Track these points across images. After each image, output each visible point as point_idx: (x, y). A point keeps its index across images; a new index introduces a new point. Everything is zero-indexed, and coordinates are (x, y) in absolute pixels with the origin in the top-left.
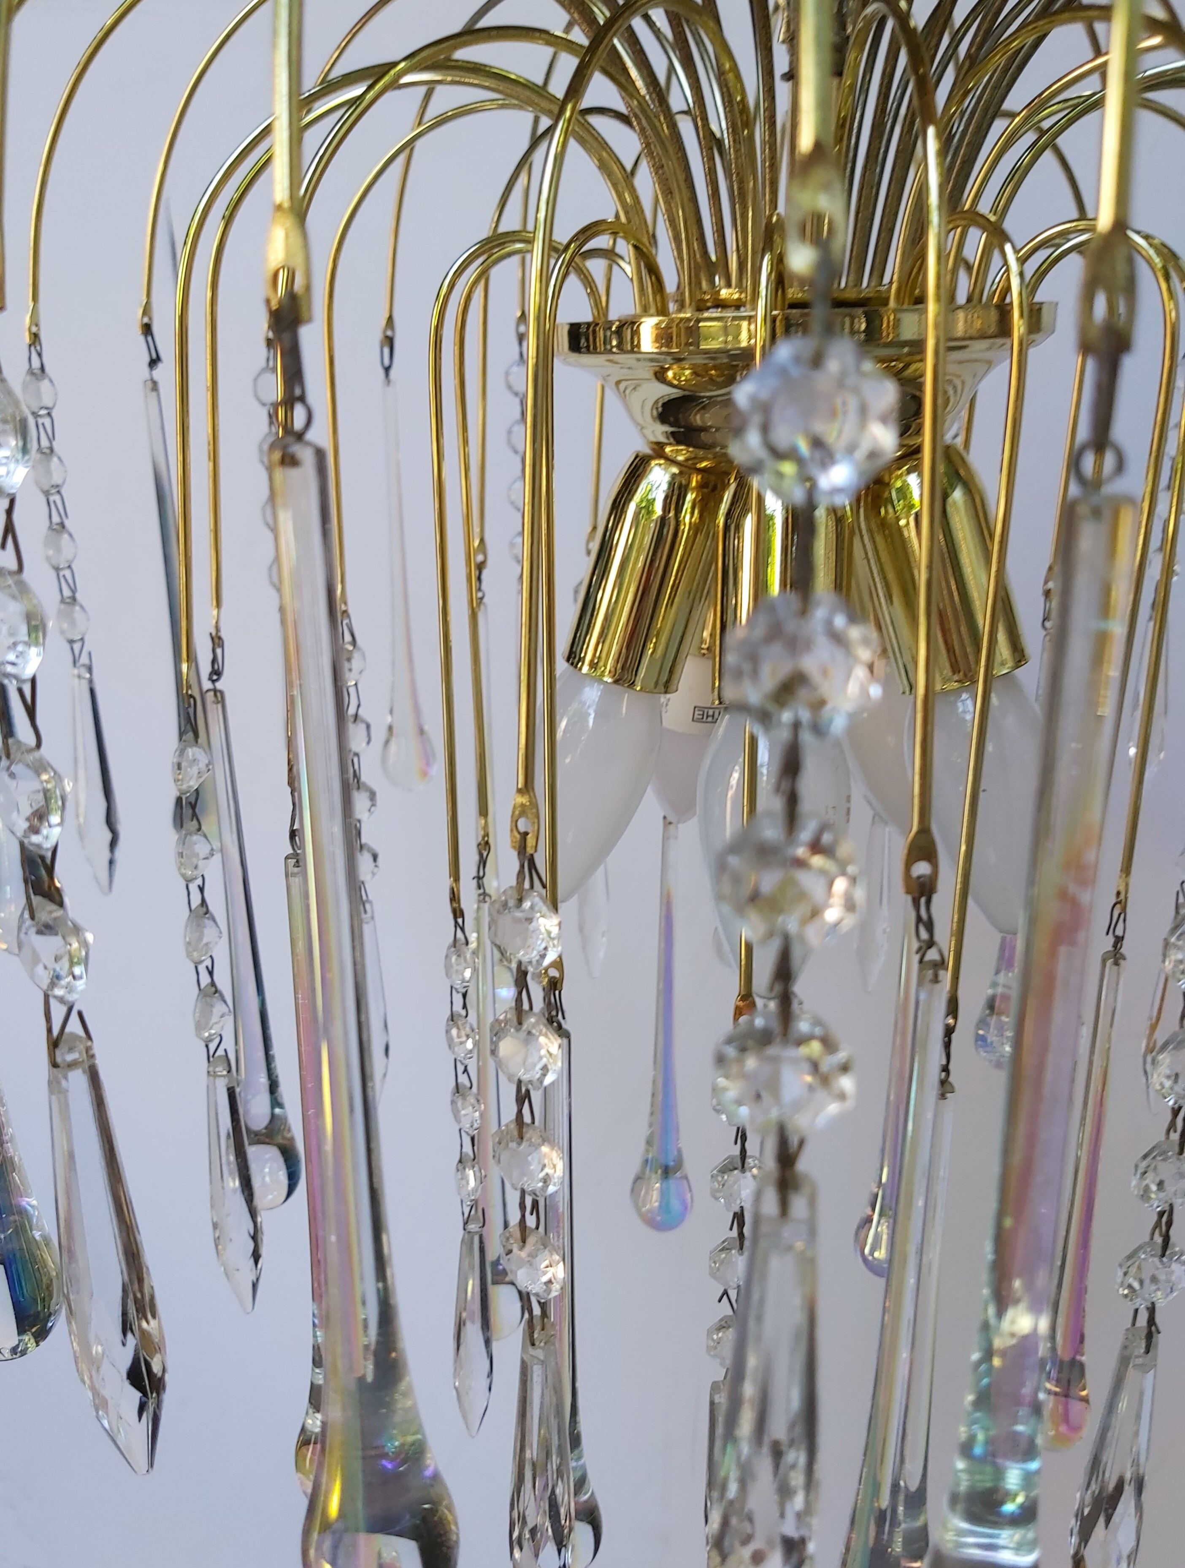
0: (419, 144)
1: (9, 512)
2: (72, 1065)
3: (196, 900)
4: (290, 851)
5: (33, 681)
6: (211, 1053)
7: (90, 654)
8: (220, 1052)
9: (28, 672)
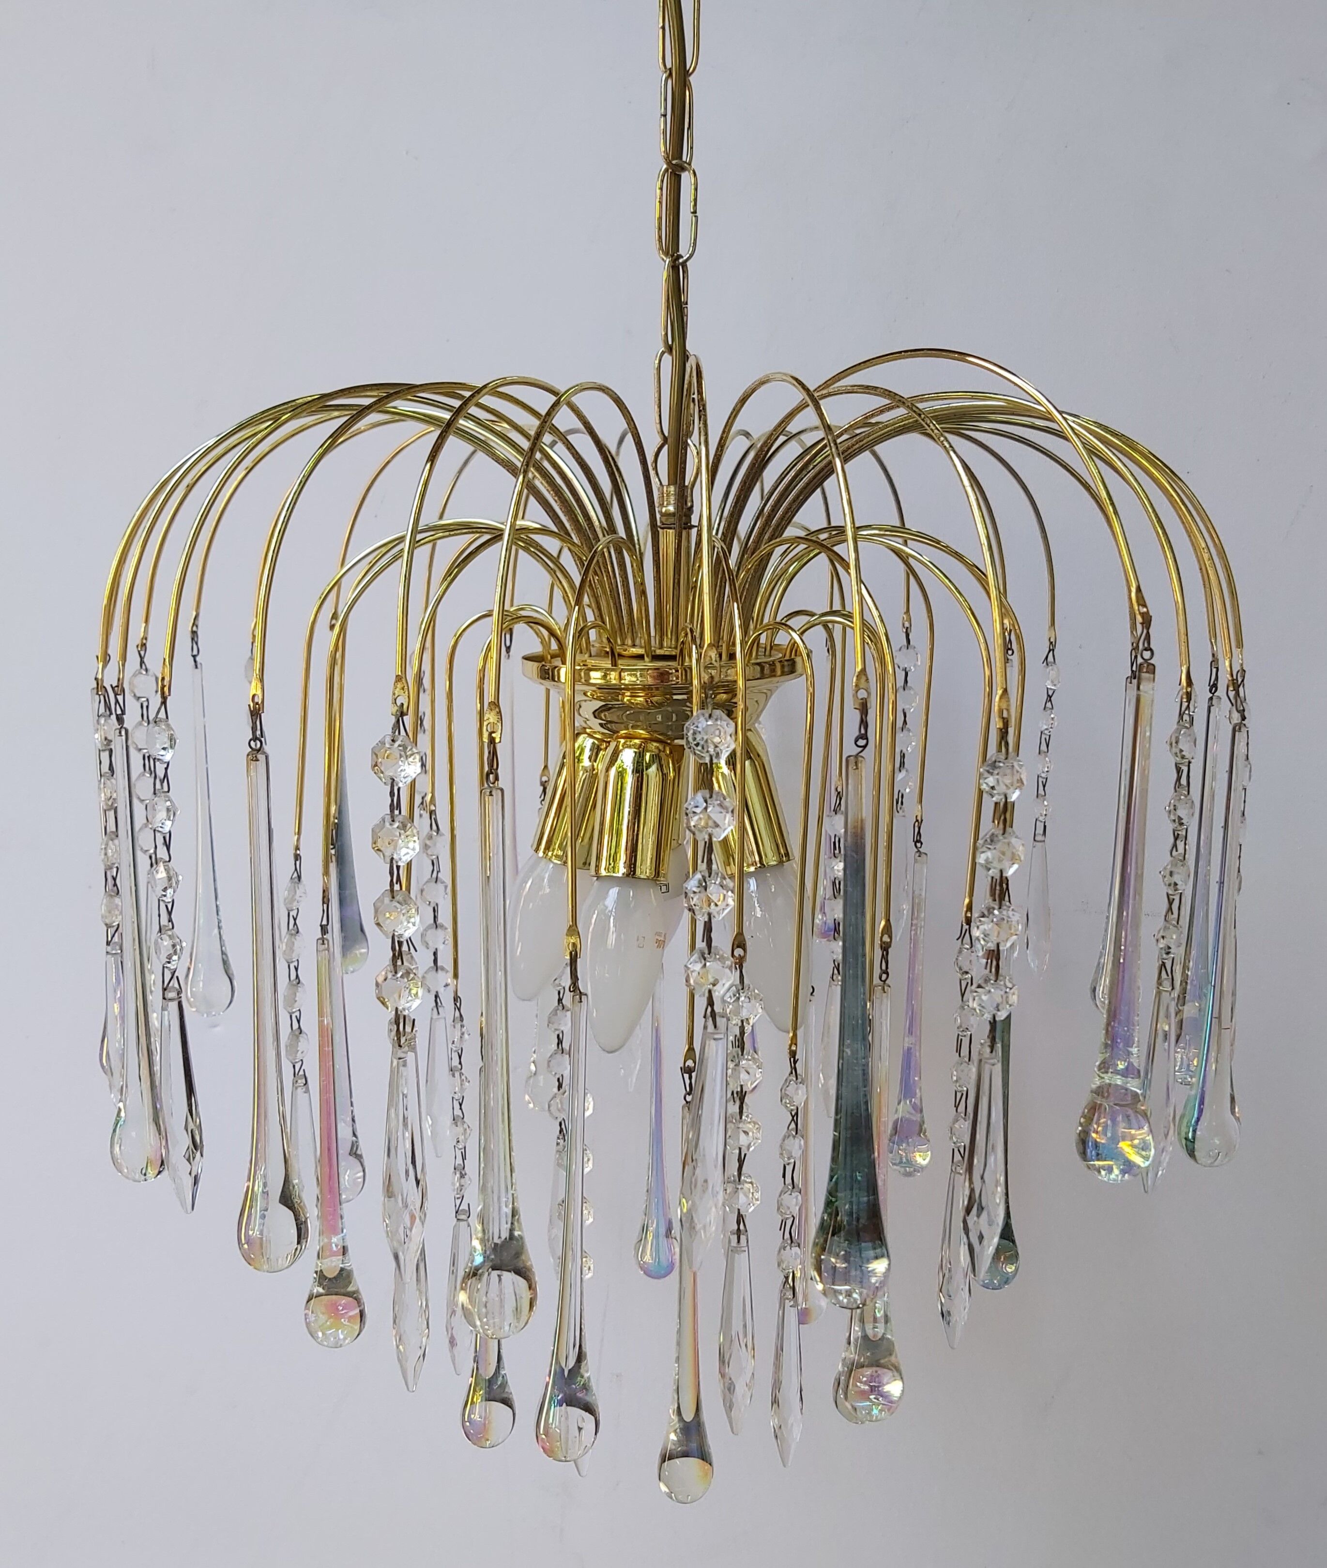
0: (344, 580)
1: (166, 769)
2: (171, 1000)
3: (293, 977)
4: (321, 936)
5: (170, 832)
6: (297, 1072)
8: (301, 1073)
9: (166, 830)
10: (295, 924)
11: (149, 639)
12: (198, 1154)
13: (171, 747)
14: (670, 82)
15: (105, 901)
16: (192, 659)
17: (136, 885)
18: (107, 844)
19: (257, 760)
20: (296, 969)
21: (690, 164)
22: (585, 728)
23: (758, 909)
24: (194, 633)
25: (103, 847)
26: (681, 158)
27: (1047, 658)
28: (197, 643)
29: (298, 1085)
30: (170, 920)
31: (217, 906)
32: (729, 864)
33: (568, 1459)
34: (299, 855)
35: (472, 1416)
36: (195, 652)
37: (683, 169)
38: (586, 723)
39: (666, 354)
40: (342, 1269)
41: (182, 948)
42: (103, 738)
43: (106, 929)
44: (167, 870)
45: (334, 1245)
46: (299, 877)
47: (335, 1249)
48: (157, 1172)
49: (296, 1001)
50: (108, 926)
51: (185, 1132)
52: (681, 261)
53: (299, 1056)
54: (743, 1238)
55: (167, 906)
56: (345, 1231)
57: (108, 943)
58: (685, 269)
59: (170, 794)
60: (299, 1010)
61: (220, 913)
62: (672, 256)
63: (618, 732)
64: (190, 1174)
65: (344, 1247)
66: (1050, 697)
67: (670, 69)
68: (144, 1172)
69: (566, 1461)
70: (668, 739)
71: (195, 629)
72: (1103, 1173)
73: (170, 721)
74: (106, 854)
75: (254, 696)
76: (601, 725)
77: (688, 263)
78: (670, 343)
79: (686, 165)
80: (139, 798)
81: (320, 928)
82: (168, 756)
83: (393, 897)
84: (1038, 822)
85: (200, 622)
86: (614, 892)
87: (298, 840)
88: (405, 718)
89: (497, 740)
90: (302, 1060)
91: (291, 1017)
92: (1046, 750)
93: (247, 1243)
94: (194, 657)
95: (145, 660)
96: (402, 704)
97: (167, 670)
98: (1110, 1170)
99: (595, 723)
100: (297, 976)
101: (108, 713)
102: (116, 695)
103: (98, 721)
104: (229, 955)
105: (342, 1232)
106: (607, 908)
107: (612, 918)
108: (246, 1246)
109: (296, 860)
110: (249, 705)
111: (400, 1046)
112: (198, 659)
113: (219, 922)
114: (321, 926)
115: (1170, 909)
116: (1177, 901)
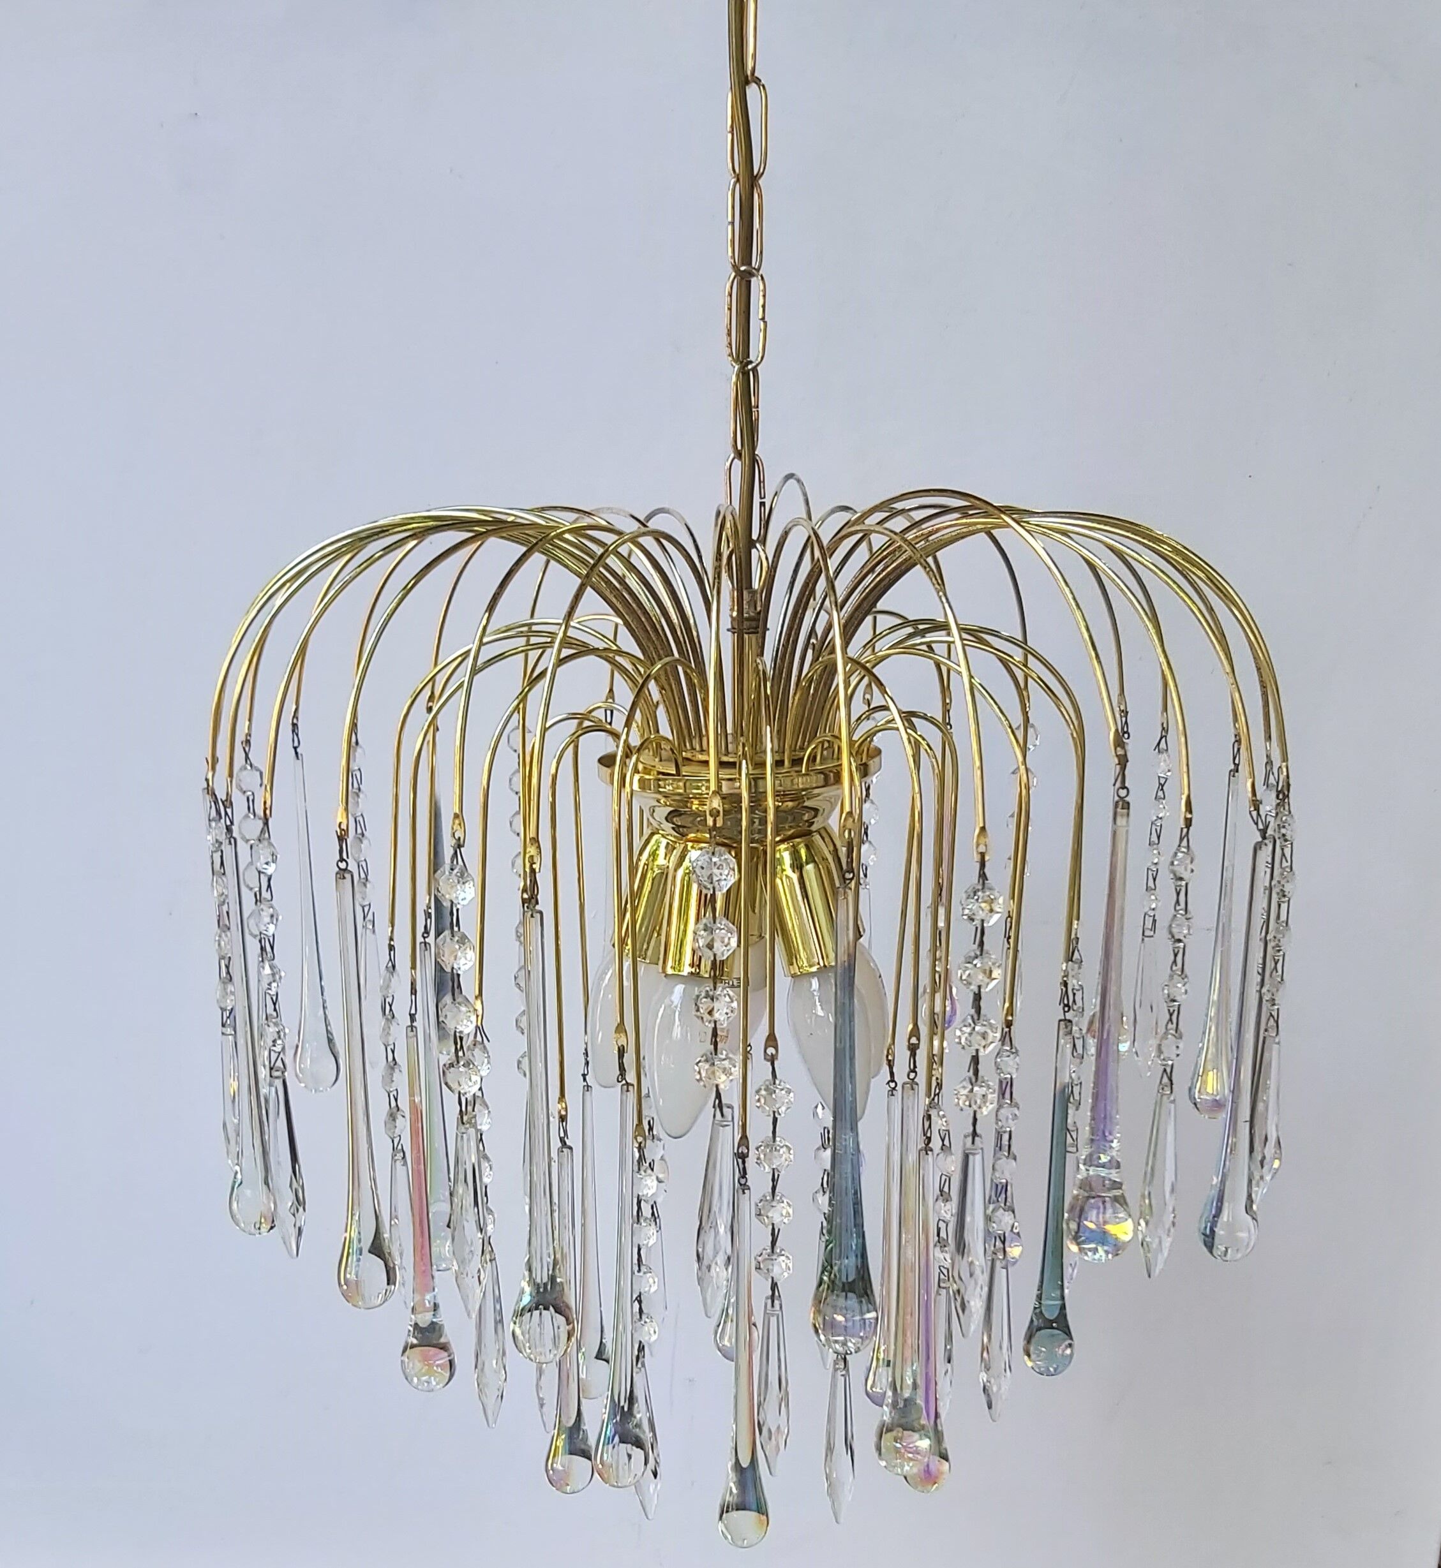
2: (277, 1077)
4: (409, 1024)
5: (274, 935)
6: (395, 1147)
7: (374, 914)
8: (399, 1147)
9: (270, 933)
10: (391, 1010)
11: (252, 735)
12: (301, 1209)
13: (273, 862)
14: (738, 186)
15: (219, 987)
16: (293, 750)
17: (246, 976)
18: (220, 936)
19: (344, 878)
20: (393, 1052)
21: (758, 270)
22: (658, 830)
23: (819, 1008)
24: (295, 726)
25: (217, 938)
26: (750, 264)
27: (1159, 744)
28: (297, 735)
29: (396, 1158)
30: (275, 1010)
31: (322, 987)
32: (792, 964)
33: (619, 1485)
34: (393, 946)
35: (555, 1465)
36: (296, 744)
37: (752, 275)
38: (659, 825)
39: (736, 460)
40: (433, 1323)
41: (285, 1034)
42: (215, 840)
43: (220, 1012)
44: (272, 967)
45: (427, 1302)
46: (394, 967)
47: (428, 1305)
48: (269, 1227)
49: (393, 1081)
50: (223, 1010)
51: (290, 1190)
52: (750, 367)
53: (397, 1131)
54: (777, 1302)
55: (272, 999)
56: (436, 1290)
57: (223, 1025)
58: (756, 374)
59: (273, 902)
60: (397, 1090)
61: (325, 994)
62: (741, 362)
63: (687, 835)
64: (295, 1226)
65: (435, 1304)
66: (1162, 786)
67: (738, 175)
68: (257, 1226)
69: (618, 1487)
70: (734, 843)
71: (295, 721)
72: (1090, 1254)
73: (272, 840)
74: (219, 945)
75: (340, 824)
76: (673, 828)
77: (759, 368)
78: (739, 447)
79: (754, 271)
80: (248, 886)
81: (409, 1017)
82: (271, 869)
83: (454, 1000)
84: (1147, 917)
85: (300, 715)
86: (679, 988)
87: (392, 932)
88: (462, 849)
89: (537, 870)
90: (400, 1136)
91: (389, 1096)
92: (1157, 842)
93: (345, 1284)
94: (295, 748)
95: (250, 756)
96: (459, 838)
97: (268, 795)
98: (1095, 1251)
99: (668, 826)
100: (394, 1059)
101: (218, 817)
102: (225, 808)
103: (210, 825)
104: (334, 1034)
105: (434, 1290)
106: (672, 1002)
107: (677, 1013)
108: (345, 1287)
109: (390, 950)
110: (337, 832)
111: (463, 1123)
112: (298, 750)
113: (324, 1002)
114: (410, 1015)
115: (1171, 1020)
116: (1176, 1013)
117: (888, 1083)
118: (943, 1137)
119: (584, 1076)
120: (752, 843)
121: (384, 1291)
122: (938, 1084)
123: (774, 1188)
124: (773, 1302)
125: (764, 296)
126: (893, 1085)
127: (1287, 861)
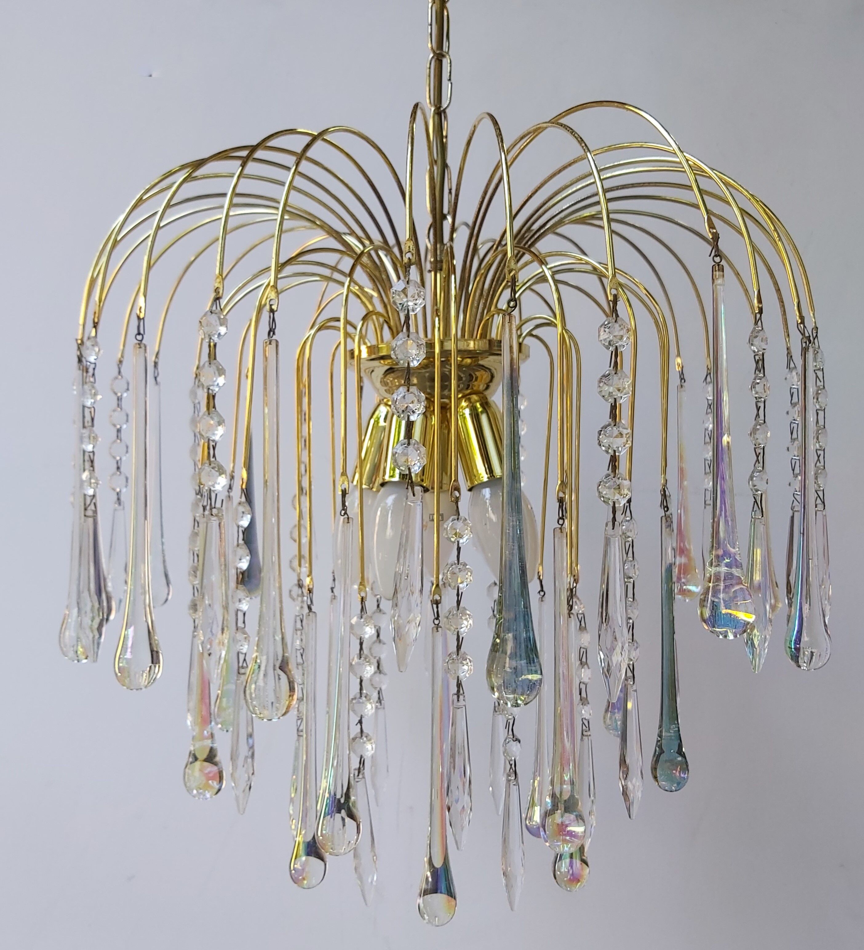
19: (140, 348)
26: (442, 50)
37: (443, 56)
52: (442, 108)
54: (461, 698)
58: (445, 114)
77: (447, 110)
79: (445, 54)
86: (393, 493)
93: (120, 672)
108: (119, 674)
115: (758, 460)
116: (762, 454)
117: (539, 592)
118: (580, 619)
119: (332, 589)
120: (442, 398)
121: (148, 669)
122: (575, 580)
123: (458, 602)
124: (458, 697)
125: (451, 66)
126: (542, 593)
127: (821, 382)
